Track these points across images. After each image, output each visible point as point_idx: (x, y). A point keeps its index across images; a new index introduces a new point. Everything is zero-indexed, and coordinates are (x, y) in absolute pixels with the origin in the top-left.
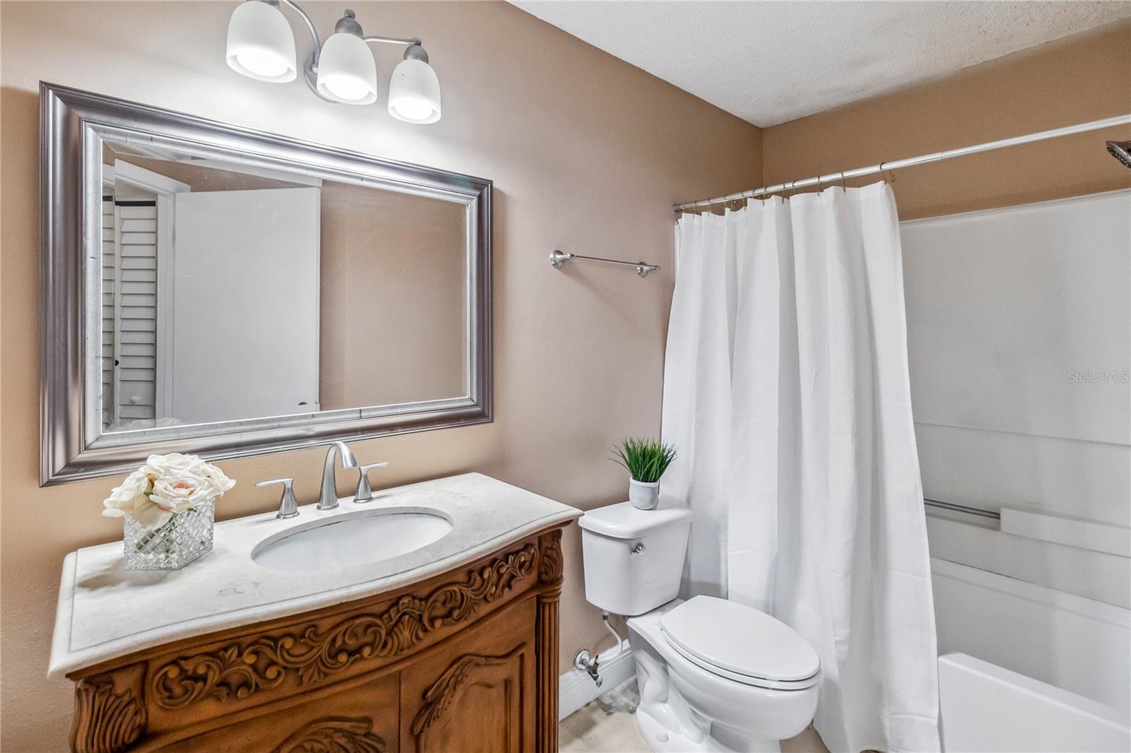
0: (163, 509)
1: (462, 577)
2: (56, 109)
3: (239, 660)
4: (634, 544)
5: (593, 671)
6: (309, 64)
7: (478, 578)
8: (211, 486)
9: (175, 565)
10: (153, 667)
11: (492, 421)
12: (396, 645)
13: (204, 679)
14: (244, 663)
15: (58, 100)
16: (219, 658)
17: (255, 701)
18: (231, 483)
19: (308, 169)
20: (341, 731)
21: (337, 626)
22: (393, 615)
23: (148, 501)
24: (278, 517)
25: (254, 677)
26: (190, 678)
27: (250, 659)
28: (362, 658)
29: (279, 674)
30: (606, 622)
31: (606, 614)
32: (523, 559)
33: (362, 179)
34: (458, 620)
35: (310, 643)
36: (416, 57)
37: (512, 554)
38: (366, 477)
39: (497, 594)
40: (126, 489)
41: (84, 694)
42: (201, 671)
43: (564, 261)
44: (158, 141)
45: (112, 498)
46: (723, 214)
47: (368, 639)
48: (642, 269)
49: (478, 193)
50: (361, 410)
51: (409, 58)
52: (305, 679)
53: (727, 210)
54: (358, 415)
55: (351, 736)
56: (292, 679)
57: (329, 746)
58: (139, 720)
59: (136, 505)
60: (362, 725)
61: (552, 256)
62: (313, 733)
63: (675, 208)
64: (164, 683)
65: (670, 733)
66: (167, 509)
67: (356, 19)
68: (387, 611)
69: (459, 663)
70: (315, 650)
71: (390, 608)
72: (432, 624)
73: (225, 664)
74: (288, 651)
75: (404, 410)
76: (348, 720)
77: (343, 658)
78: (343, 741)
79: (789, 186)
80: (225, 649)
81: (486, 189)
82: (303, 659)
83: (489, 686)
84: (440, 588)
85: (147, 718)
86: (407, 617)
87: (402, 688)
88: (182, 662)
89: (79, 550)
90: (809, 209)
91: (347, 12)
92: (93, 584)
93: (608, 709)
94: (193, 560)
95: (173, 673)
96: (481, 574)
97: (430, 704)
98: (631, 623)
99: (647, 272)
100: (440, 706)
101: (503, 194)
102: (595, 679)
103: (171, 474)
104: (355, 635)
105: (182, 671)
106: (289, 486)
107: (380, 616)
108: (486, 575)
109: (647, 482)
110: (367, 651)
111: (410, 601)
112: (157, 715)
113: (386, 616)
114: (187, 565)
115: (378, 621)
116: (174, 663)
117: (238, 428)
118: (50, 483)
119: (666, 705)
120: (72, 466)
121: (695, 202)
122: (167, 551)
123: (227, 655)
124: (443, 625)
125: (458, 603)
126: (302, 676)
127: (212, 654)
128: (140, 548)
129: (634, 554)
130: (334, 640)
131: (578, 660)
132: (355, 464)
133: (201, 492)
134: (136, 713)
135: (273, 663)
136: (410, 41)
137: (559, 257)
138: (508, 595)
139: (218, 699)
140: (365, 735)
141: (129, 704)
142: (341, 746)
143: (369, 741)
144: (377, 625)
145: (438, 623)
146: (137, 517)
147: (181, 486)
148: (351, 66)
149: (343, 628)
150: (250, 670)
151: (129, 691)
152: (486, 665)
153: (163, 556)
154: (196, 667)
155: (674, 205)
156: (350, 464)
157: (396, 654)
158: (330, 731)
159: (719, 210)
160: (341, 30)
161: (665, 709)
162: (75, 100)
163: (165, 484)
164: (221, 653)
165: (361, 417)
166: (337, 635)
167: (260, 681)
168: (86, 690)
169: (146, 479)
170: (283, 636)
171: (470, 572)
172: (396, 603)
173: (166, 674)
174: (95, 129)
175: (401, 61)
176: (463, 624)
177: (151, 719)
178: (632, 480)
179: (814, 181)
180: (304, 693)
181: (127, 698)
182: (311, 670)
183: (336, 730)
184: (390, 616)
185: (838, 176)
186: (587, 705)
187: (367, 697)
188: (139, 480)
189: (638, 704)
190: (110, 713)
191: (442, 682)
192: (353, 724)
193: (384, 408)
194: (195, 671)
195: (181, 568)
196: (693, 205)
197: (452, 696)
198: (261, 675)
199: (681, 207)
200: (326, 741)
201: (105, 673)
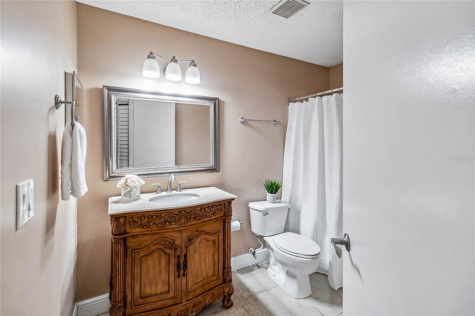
0: (129, 187)
1: (199, 209)
2: (106, 91)
3: (144, 220)
4: (265, 213)
5: (254, 254)
6: (164, 70)
7: (204, 210)
8: (139, 182)
9: (132, 200)
10: (127, 218)
11: (219, 172)
12: (181, 223)
13: (137, 222)
14: (145, 220)
15: (106, 89)
16: (140, 218)
17: (148, 230)
18: (144, 182)
19: (164, 100)
20: (168, 241)
21: (166, 216)
22: (180, 215)
23: (126, 185)
24: (156, 193)
25: (148, 224)
26: (134, 222)
27: (147, 220)
28: (172, 224)
29: (153, 224)
30: (258, 238)
31: (258, 236)
32: (218, 208)
33: (179, 101)
34: (198, 220)
35: (160, 218)
36: (193, 66)
37: (215, 206)
38: (180, 185)
39: (210, 216)
40: (121, 182)
41: (114, 221)
42: (137, 220)
43: (243, 121)
44: (128, 97)
45: (119, 183)
46: (303, 102)
47: (174, 220)
48: (274, 123)
49: (214, 102)
50: (179, 167)
51: (191, 66)
52: (159, 226)
53: (304, 101)
54: (178, 168)
55: (170, 243)
56: (156, 226)
57: (164, 244)
58: (124, 229)
59: (124, 185)
60: (172, 241)
61: (240, 120)
62: (160, 240)
63: (288, 101)
64: (129, 222)
65: (276, 274)
66: (130, 187)
67: (176, 58)
68: (178, 214)
69: (198, 231)
70: (161, 220)
71: (179, 213)
72: (190, 220)
73: (141, 220)
74: (155, 219)
75: (191, 167)
76: (169, 239)
77: (167, 223)
78: (168, 244)
79: (323, 93)
80: (142, 217)
81: (217, 101)
82: (158, 222)
83: (208, 241)
84: (193, 211)
85: (126, 229)
86: (183, 216)
87: (183, 234)
88: (133, 218)
89: (112, 197)
90: (328, 101)
91: (173, 56)
92: (115, 202)
93: (259, 267)
94: (136, 200)
95: (131, 220)
96: (205, 209)
97: (190, 240)
98: (265, 238)
99: (277, 124)
100: (193, 241)
101: (223, 102)
102: (254, 256)
103: (131, 179)
104: (170, 218)
105: (133, 220)
106: (159, 185)
107: (176, 215)
108: (206, 210)
109: (272, 194)
110: (173, 223)
111: (184, 212)
112: (128, 229)
113: (178, 215)
114: (134, 200)
115: (176, 216)
116: (131, 218)
117: (147, 170)
118: (106, 181)
119: (276, 266)
120: (110, 177)
121: (295, 98)
122: (130, 197)
123: (142, 218)
124: (193, 220)
125: (198, 216)
126: (158, 226)
127: (139, 217)
128: (124, 196)
129: (265, 216)
130: (165, 219)
131: (250, 250)
132: (175, 180)
133: (137, 183)
134: (124, 227)
135: (152, 222)
136: (191, 61)
137: (242, 120)
138: (213, 217)
139: (140, 228)
140: (174, 243)
141: (122, 225)
142: (167, 245)
143: (174, 245)
144: (175, 217)
145: (192, 219)
146: (123, 188)
147: (133, 181)
148: (174, 72)
149: (168, 216)
150: (146, 222)
151: (122, 222)
152: (206, 234)
153: (129, 198)
154: (135, 219)
155: (288, 99)
156: (174, 180)
157: (180, 225)
158: (165, 240)
159: (302, 101)
160: (172, 62)
161: (276, 268)
162: (110, 89)
163: (130, 181)
164: (141, 217)
165: (179, 168)
166: (166, 217)
167: (149, 225)
168: (115, 220)
169: (125, 180)
170: (154, 216)
171: (201, 208)
172: (181, 212)
173: (129, 220)
174: (114, 96)
175: (189, 67)
176: (199, 222)
177: (127, 230)
178: (267, 193)
179: (330, 91)
180: (158, 230)
181: (122, 224)
182: (160, 225)
183: (166, 241)
184: (179, 215)
185: (338, 89)
186: (253, 265)
187: (174, 234)
188: (124, 179)
189: (269, 266)
190: (119, 225)
191: (193, 236)
192: (170, 240)
193: (185, 166)
194: (135, 221)
195: (133, 201)
196: (294, 99)
197: (196, 240)
198: (149, 224)
199: (290, 100)
200: (164, 242)
201: (118, 217)
